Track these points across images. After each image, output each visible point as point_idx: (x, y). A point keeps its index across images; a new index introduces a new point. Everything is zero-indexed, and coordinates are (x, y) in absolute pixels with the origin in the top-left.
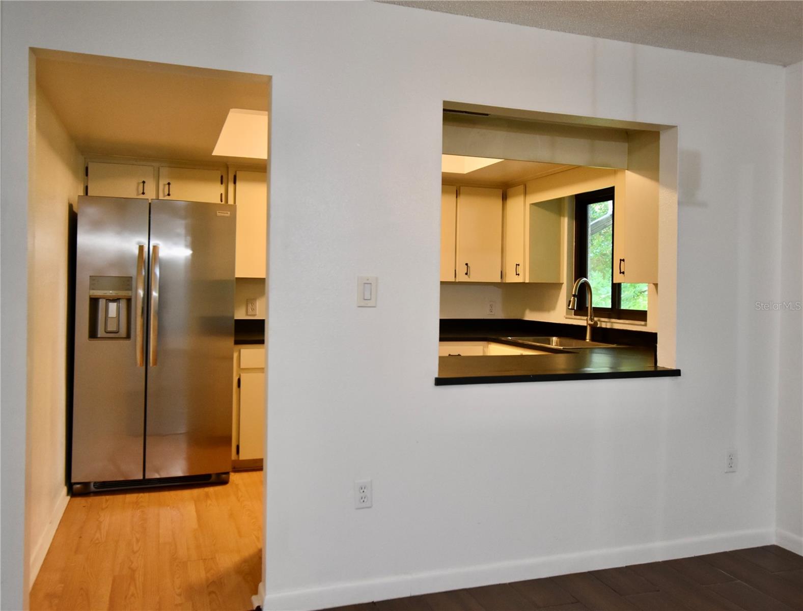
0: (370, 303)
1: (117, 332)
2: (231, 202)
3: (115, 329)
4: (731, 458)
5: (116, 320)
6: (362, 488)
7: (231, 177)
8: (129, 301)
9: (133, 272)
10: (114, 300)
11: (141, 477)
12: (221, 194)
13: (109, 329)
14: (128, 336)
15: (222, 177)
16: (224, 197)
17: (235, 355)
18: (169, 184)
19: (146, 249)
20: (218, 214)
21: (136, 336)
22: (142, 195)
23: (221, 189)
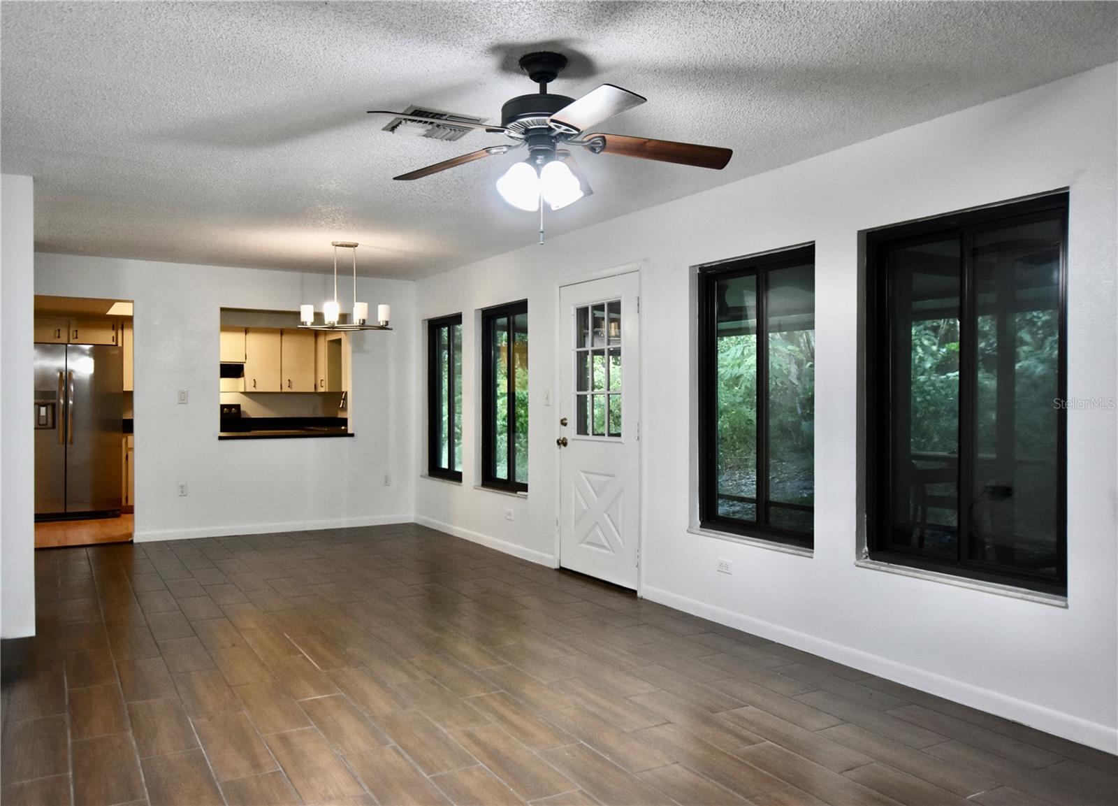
0: (184, 402)
1: (46, 424)
2: (120, 345)
3: (45, 423)
4: (386, 478)
5: (45, 418)
6: (182, 487)
7: (120, 326)
8: (54, 406)
9: (56, 388)
10: (43, 406)
11: (63, 511)
12: (113, 337)
13: (41, 423)
14: (54, 427)
15: (113, 325)
16: (116, 339)
17: (124, 440)
18: (77, 331)
19: (64, 373)
20: (111, 353)
21: (59, 426)
22: (57, 339)
23: (113, 334)
